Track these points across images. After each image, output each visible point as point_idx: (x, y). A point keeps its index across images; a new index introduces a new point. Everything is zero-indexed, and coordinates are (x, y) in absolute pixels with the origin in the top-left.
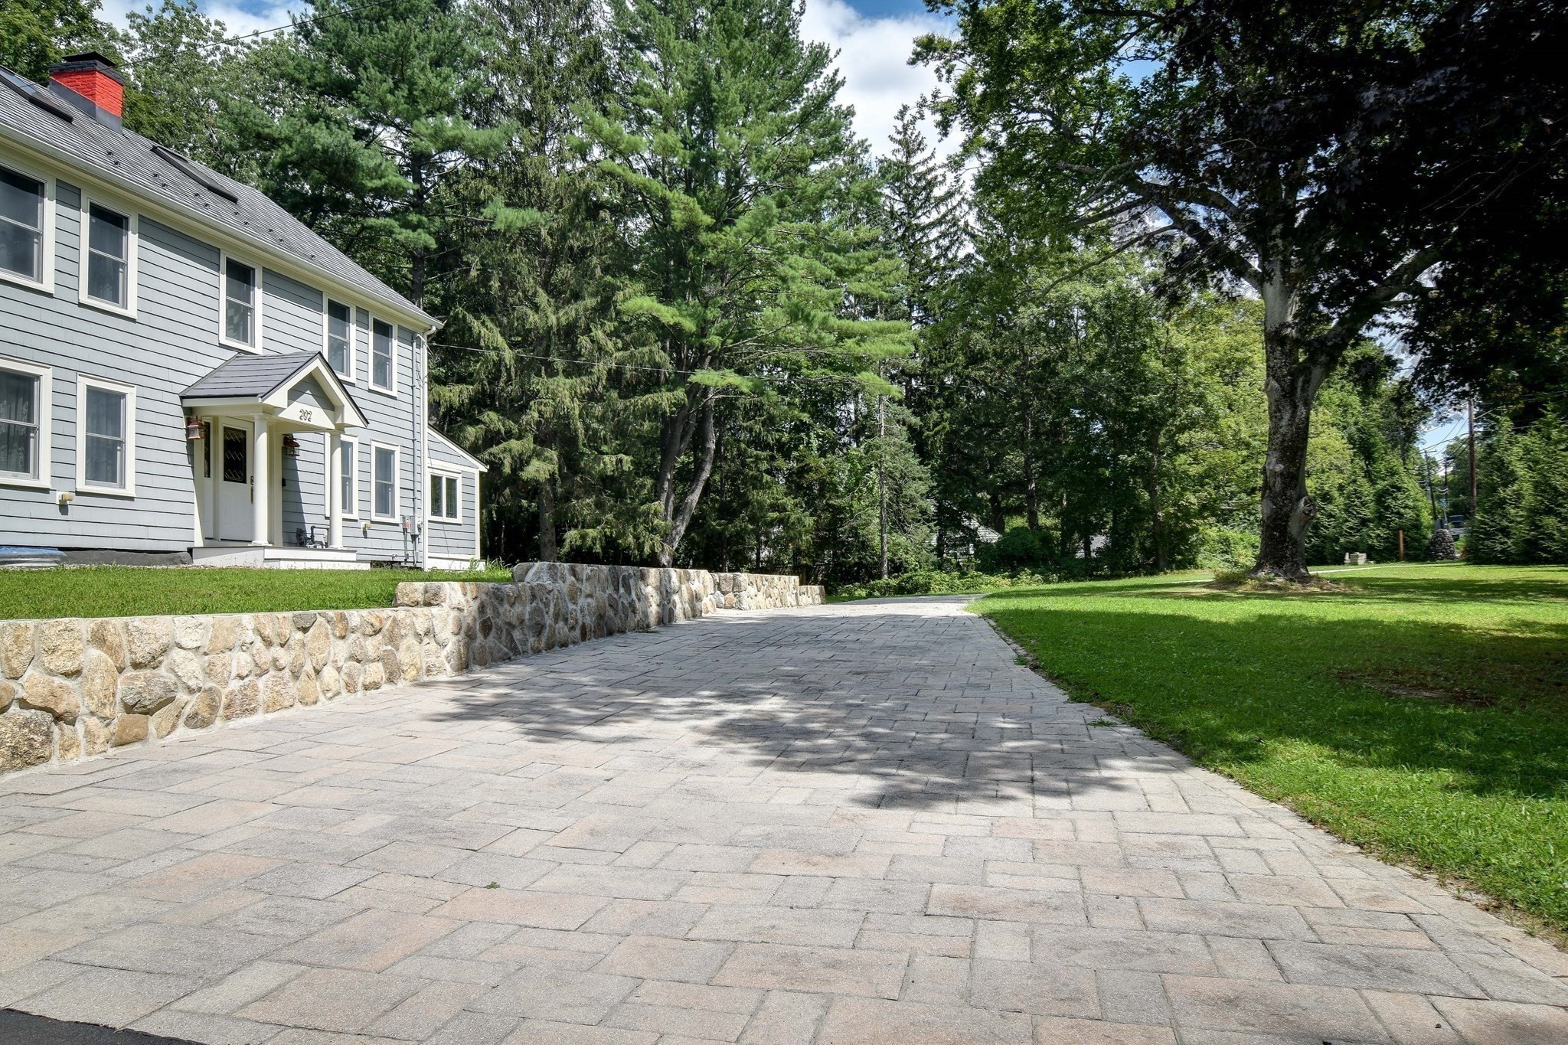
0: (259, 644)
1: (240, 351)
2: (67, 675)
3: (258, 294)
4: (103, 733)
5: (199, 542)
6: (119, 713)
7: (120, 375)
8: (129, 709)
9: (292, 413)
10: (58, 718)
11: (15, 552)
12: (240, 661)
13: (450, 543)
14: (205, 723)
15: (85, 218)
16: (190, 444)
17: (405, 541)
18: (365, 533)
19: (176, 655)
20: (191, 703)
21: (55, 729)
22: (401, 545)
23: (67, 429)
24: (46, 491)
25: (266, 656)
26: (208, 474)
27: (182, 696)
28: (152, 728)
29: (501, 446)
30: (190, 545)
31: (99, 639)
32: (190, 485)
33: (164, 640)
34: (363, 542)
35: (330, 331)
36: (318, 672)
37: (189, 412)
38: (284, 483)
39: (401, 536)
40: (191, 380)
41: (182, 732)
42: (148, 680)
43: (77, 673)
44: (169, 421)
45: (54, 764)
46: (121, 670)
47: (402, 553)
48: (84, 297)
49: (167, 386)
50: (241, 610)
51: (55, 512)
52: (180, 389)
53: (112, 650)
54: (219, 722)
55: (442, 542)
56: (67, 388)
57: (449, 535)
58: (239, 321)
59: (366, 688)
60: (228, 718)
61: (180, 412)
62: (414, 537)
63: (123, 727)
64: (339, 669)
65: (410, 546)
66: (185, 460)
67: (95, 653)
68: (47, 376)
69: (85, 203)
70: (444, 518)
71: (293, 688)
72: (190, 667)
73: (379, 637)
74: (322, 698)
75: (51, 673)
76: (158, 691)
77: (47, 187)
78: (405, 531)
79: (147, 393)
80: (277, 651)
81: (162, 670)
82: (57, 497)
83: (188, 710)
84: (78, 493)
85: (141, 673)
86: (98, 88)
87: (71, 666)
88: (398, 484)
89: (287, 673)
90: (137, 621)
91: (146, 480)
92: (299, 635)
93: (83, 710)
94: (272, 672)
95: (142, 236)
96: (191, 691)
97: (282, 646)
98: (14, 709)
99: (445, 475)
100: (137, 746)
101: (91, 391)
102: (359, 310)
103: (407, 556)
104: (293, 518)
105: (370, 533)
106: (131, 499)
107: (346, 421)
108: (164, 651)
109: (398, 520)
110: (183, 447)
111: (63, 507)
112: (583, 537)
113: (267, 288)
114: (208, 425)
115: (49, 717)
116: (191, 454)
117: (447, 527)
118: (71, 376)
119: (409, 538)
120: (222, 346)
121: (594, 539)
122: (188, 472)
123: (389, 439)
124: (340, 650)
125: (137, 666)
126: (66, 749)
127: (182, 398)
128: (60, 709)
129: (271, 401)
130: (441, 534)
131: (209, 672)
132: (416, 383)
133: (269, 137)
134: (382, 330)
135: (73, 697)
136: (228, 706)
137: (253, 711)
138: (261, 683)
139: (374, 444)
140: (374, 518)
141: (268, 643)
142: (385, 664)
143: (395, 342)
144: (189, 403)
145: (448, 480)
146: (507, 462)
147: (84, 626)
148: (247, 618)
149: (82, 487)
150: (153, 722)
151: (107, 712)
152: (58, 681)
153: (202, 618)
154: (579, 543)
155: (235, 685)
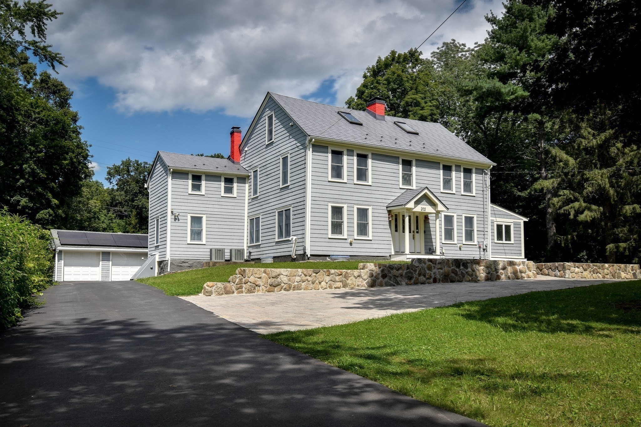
0: (303, 275)
1: (407, 189)
2: (258, 278)
3: (414, 169)
4: (265, 289)
5: (393, 253)
6: (269, 286)
7: (367, 203)
8: (271, 285)
9: (418, 209)
10: (257, 286)
11: (336, 257)
12: (298, 279)
13: (507, 251)
14: (288, 290)
15: (355, 158)
16: (390, 222)
17: (480, 251)
18: (460, 249)
19: (281, 276)
20: (285, 286)
21: (256, 287)
22: (478, 253)
23: (351, 221)
24: (346, 239)
25: (305, 278)
26: (396, 231)
27: (283, 285)
28: (276, 290)
29: (570, 206)
30: (390, 254)
31: (265, 272)
32: (390, 235)
33: (279, 273)
34: (459, 252)
35: (443, 176)
36: (320, 283)
37: (389, 212)
38: (425, 232)
39: (478, 250)
40: (390, 201)
41: (283, 291)
42: (275, 281)
43: (260, 278)
44: (383, 215)
45: (256, 293)
46: (270, 278)
47: (479, 256)
48: (356, 181)
49: (382, 204)
50: (299, 268)
51: (348, 245)
52: (386, 205)
53: (268, 274)
54: (291, 291)
55: (503, 251)
56: (351, 209)
57: (505, 248)
58: (407, 179)
59: (335, 288)
60: (294, 290)
61: (386, 212)
62: (484, 250)
63: (269, 289)
64: (327, 283)
65: (482, 253)
66: (388, 227)
67: (264, 274)
68: (345, 206)
69: (355, 154)
70: (504, 242)
71: (312, 286)
72: (285, 279)
73: (341, 276)
74: (321, 289)
75: (255, 277)
76: (276, 283)
77: (344, 152)
78: (480, 247)
79: (375, 207)
80: (308, 277)
81: (279, 279)
82: (349, 241)
83: (284, 287)
84: (355, 240)
85: (274, 279)
86: (377, 108)
87: (259, 276)
88: (475, 229)
89: (310, 282)
90: (273, 269)
91: (376, 234)
92: (315, 274)
93: (261, 285)
94: (306, 282)
95: (373, 159)
96: (285, 284)
97: (310, 276)
98: (249, 283)
99: (504, 224)
100: (272, 293)
101: (358, 209)
102: (456, 166)
103: (481, 257)
104: (429, 244)
105: (462, 249)
106: (371, 240)
107: (439, 209)
108: (279, 275)
109: (476, 243)
110: (387, 223)
111: (351, 244)
112: (617, 247)
113: (417, 166)
114: (396, 215)
115: (255, 285)
116: (390, 225)
117: (504, 245)
118: (352, 205)
119: (482, 250)
120: (400, 188)
121: (625, 249)
122: (389, 231)
123: (470, 212)
124: (327, 279)
125: (273, 278)
126: (258, 291)
127: (387, 207)
128: (257, 284)
129: (408, 206)
130: (502, 248)
131: (289, 280)
132: (485, 189)
133: (468, 90)
134: (468, 171)
135: (259, 282)
136: (294, 288)
137: (300, 289)
138: (303, 284)
139: (464, 215)
140: (464, 243)
141: (306, 276)
142: (342, 283)
143: (474, 176)
144: (389, 209)
145: (506, 226)
146: (572, 213)
147: (263, 269)
148: (299, 270)
149: (356, 237)
150: (276, 289)
151: (266, 285)
152: (256, 279)
153: (288, 269)
154: (615, 250)
155: (296, 283)
